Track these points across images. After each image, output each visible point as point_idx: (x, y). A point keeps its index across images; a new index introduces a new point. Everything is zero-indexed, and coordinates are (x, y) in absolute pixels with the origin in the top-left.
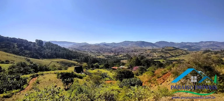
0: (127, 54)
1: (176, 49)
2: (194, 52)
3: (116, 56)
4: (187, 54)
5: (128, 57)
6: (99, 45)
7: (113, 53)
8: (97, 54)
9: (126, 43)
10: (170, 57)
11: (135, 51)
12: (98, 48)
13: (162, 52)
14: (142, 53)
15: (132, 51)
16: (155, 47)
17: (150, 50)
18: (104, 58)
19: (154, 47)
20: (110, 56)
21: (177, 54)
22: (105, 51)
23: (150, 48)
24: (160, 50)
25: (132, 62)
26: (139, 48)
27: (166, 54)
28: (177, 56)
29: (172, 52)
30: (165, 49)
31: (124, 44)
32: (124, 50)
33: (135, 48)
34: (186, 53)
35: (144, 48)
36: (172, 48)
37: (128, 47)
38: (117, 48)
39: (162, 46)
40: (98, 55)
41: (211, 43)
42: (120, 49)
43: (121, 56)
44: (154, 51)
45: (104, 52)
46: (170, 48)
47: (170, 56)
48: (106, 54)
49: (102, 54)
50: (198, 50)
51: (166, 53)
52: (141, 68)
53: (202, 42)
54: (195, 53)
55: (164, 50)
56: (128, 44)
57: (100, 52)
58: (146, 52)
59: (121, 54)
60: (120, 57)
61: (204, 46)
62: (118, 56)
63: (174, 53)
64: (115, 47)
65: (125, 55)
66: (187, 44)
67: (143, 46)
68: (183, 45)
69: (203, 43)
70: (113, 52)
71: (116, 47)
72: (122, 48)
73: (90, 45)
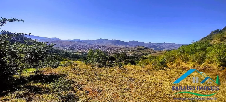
1: (146, 48)
2: (159, 51)
4: (155, 53)
6: (72, 41)
8: (72, 51)
9: (101, 41)
10: (141, 55)
11: (111, 49)
12: (72, 44)
13: (135, 50)
14: (118, 51)
15: (108, 49)
16: (128, 46)
17: (124, 48)
19: (127, 46)
20: (87, 53)
21: (147, 53)
23: (124, 46)
24: (133, 49)
26: (114, 46)
27: (138, 52)
28: (146, 54)
29: (143, 51)
30: (137, 47)
31: (99, 41)
32: (100, 48)
33: (111, 46)
34: (153, 52)
35: (118, 46)
36: (143, 48)
37: (104, 45)
38: (92, 45)
39: (134, 45)
41: (171, 45)
42: (96, 46)
44: (128, 49)
45: (79, 48)
47: (142, 54)
48: (82, 51)
49: (77, 51)
50: (161, 49)
51: (138, 51)
53: (164, 43)
54: (160, 52)
55: (136, 49)
56: (103, 42)
57: (74, 49)
58: (121, 50)
61: (166, 47)
63: (144, 51)
64: (90, 44)
66: (154, 45)
67: (118, 45)
68: (151, 45)
69: (165, 44)
70: (89, 49)
72: (98, 45)
73: (63, 41)
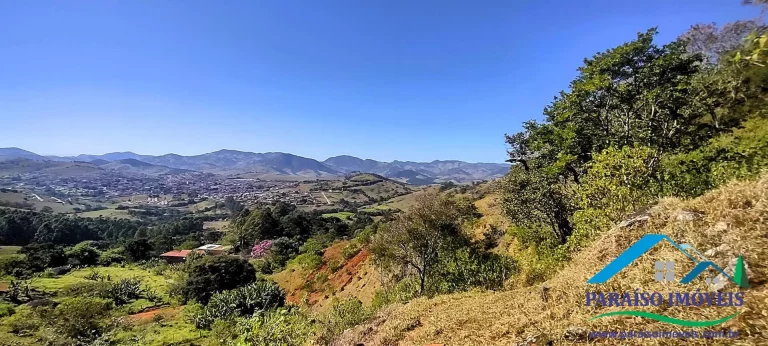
0: (230, 200)
1: (381, 179)
2: (421, 187)
3: (181, 209)
4: (408, 193)
5: (232, 209)
6: (97, 162)
7: (169, 197)
8: (88, 203)
9: (227, 157)
10: (366, 203)
11: (260, 187)
12: (95, 174)
13: (345, 188)
14: (284, 194)
15: (250, 187)
16: (324, 175)
17: (309, 182)
18: (123, 216)
19: (320, 174)
20: (157, 207)
21: (384, 195)
22: (132, 185)
23: (311, 175)
24: (340, 185)
25: (249, 226)
26: (275, 175)
27: (355, 195)
28: (382, 199)
29: (372, 190)
30: (353, 179)
31: (219, 160)
32: (216, 184)
33: (261, 177)
34: (404, 192)
35: (292, 176)
36: (372, 178)
37: (234, 173)
38: (187, 175)
39: (344, 170)
40: (94, 205)
41: (456, 166)
42: (201, 178)
43: (202, 206)
44: (323, 186)
45: (123, 190)
46: (367, 178)
47: (367, 199)
48: (135, 200)
49: (114, 203)
50: (429, 181)
51: (355, 191)
52: (281, 245)
53: (437, 162)
54: (422, 191)
55: (350, 183)
56: (235, 163)
57: (101, 193)
58: (297, 189)
59: (204, 199)
60: (203, 211)
61: (442, 174)
62: (192, 208)
63: (376, 190)
64: (176, 172)
65: (223, 201)
66: (408, 168)
67: (288, 171)
68: (399, 169)
69: (440, 165)
70: (167, 191)
71: (185, 171)
72: (210, 175)
73: (48, 163)
